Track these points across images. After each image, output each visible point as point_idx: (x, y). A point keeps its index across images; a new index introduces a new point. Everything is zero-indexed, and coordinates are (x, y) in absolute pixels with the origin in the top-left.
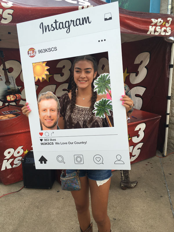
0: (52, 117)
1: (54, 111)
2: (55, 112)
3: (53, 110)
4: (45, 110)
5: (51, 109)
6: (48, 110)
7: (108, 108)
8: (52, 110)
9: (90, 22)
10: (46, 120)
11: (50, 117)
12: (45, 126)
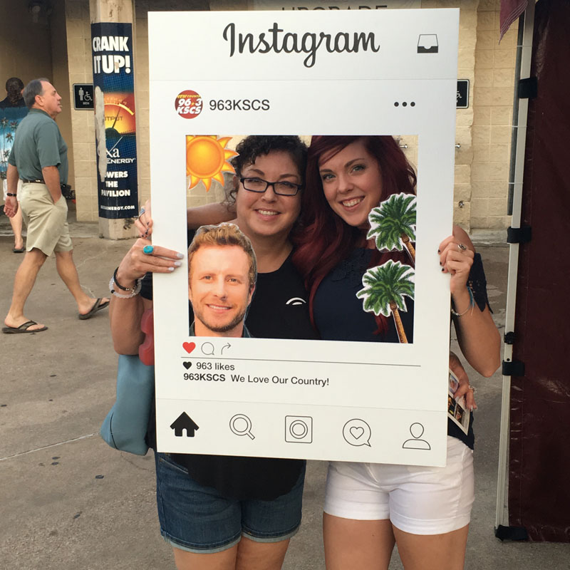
0: (229, 300)
1: (239, 282)
2: (240, 285)
3: (235, 280)
4: (209, 277)
5: (229, 276)
6: (221, 278)
7: (402, 289)
8: (230, 278)
9: (376, 48)
10: (208, 305)
11: (224, 298)
12: (203, 322)
